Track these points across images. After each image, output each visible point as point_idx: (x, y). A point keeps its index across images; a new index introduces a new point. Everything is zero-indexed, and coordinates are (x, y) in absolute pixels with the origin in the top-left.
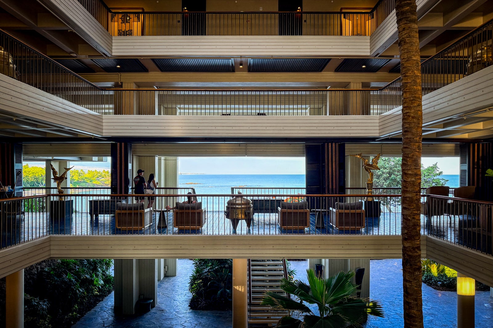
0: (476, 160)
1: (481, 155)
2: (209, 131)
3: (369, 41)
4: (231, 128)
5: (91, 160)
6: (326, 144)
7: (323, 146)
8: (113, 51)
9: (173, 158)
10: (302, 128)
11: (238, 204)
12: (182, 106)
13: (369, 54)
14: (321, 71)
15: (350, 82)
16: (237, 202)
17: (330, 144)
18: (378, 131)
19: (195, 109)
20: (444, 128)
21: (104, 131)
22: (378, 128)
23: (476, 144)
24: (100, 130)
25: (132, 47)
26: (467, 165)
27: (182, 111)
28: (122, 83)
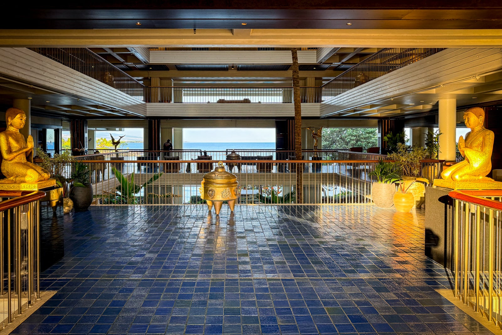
0: (386, 131)
1: (389, 127)
2: (214, 113)
3: (316, 54)
4: (227, 111)
5: (115, 130)
6: (288, 120)
7: (287, 121)
8: (150, 60)
9: (180, 129)
10: (272, 111)
11: (233, 157)
12: (186, 89)
13: (315, 62)
14: (287, 70)
15: (307, 77)
16: (233, 156)
17: (291, 121)
18: (319, 113)
19: (196, 91)
20: (371, 108)
21: (147, 113)
22: (319, 111)
23: (386, 120)
24: (145, 113)
25: (163, 58)
26: (381, 134)
27: (186, 92)
28: (151, 78)
